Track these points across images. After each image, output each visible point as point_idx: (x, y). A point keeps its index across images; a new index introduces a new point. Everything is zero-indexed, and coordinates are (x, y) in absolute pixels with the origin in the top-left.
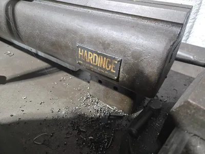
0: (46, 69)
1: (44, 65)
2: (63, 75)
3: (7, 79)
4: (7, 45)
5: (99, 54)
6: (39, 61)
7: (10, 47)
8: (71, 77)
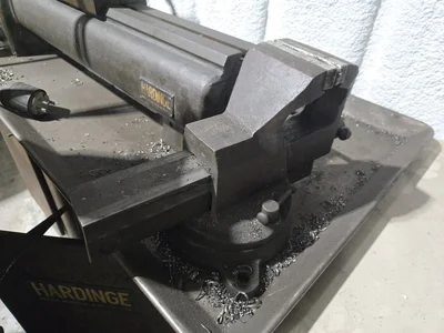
0: (121, 106)
1: (119, 101)
2: (139, 116)
3: (72, 112)
4: (76, 69)
5: (157, 90)
6: (113, 95)
7: (81, 73)
8: (147, 119)
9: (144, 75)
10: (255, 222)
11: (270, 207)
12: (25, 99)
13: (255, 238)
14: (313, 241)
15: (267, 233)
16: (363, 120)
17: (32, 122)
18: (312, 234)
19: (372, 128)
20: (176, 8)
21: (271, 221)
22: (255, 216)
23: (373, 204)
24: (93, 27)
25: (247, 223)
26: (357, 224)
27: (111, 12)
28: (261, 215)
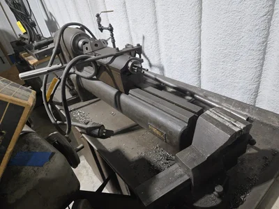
9: (151, 122)
10: (212, 196)
11: (219, 189)
12: (97, 131)
13: (214, 204)
14: (243, 202)
15: (219, 201)
16: (265, 121)
17: (100, 140)
18: (242, 198)
19: (271, 126)
20: (151, 61)
21: (220, 195)
22: (212, 193)
23: (272, 181)
24: (123, 97)
25: (209, 196)
26: (264, 193)
27: (131, 91)
28: (215, 193)
